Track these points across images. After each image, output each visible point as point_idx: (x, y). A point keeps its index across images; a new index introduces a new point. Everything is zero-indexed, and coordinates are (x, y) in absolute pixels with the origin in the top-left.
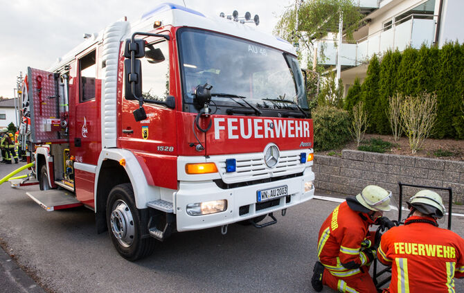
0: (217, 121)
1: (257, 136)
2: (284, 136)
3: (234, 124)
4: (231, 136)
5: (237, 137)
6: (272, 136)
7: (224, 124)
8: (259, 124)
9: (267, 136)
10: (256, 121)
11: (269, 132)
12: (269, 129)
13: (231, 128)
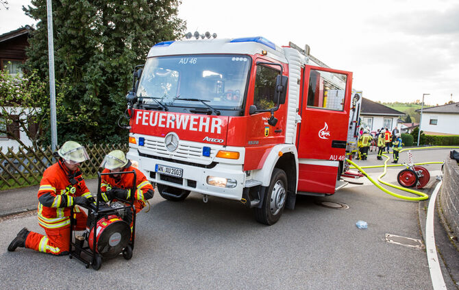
0: (138, 113)
1: (160, 125)
2: (184, 128)
3: (147, 116)
4: (144, 123)
5: (147, 124)
6: (173, 127)
7: (141, 115)
8: (164, 117)
9: (168, 126)
10: (161, 115)
11: (170, 123)
12: (171, 121)
13: (145, 118)
